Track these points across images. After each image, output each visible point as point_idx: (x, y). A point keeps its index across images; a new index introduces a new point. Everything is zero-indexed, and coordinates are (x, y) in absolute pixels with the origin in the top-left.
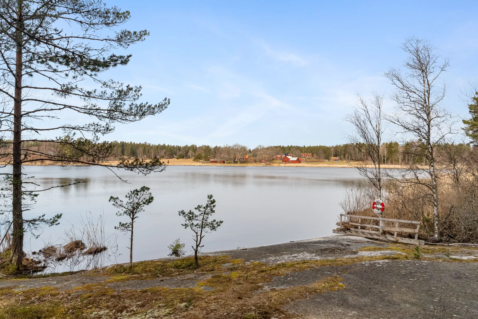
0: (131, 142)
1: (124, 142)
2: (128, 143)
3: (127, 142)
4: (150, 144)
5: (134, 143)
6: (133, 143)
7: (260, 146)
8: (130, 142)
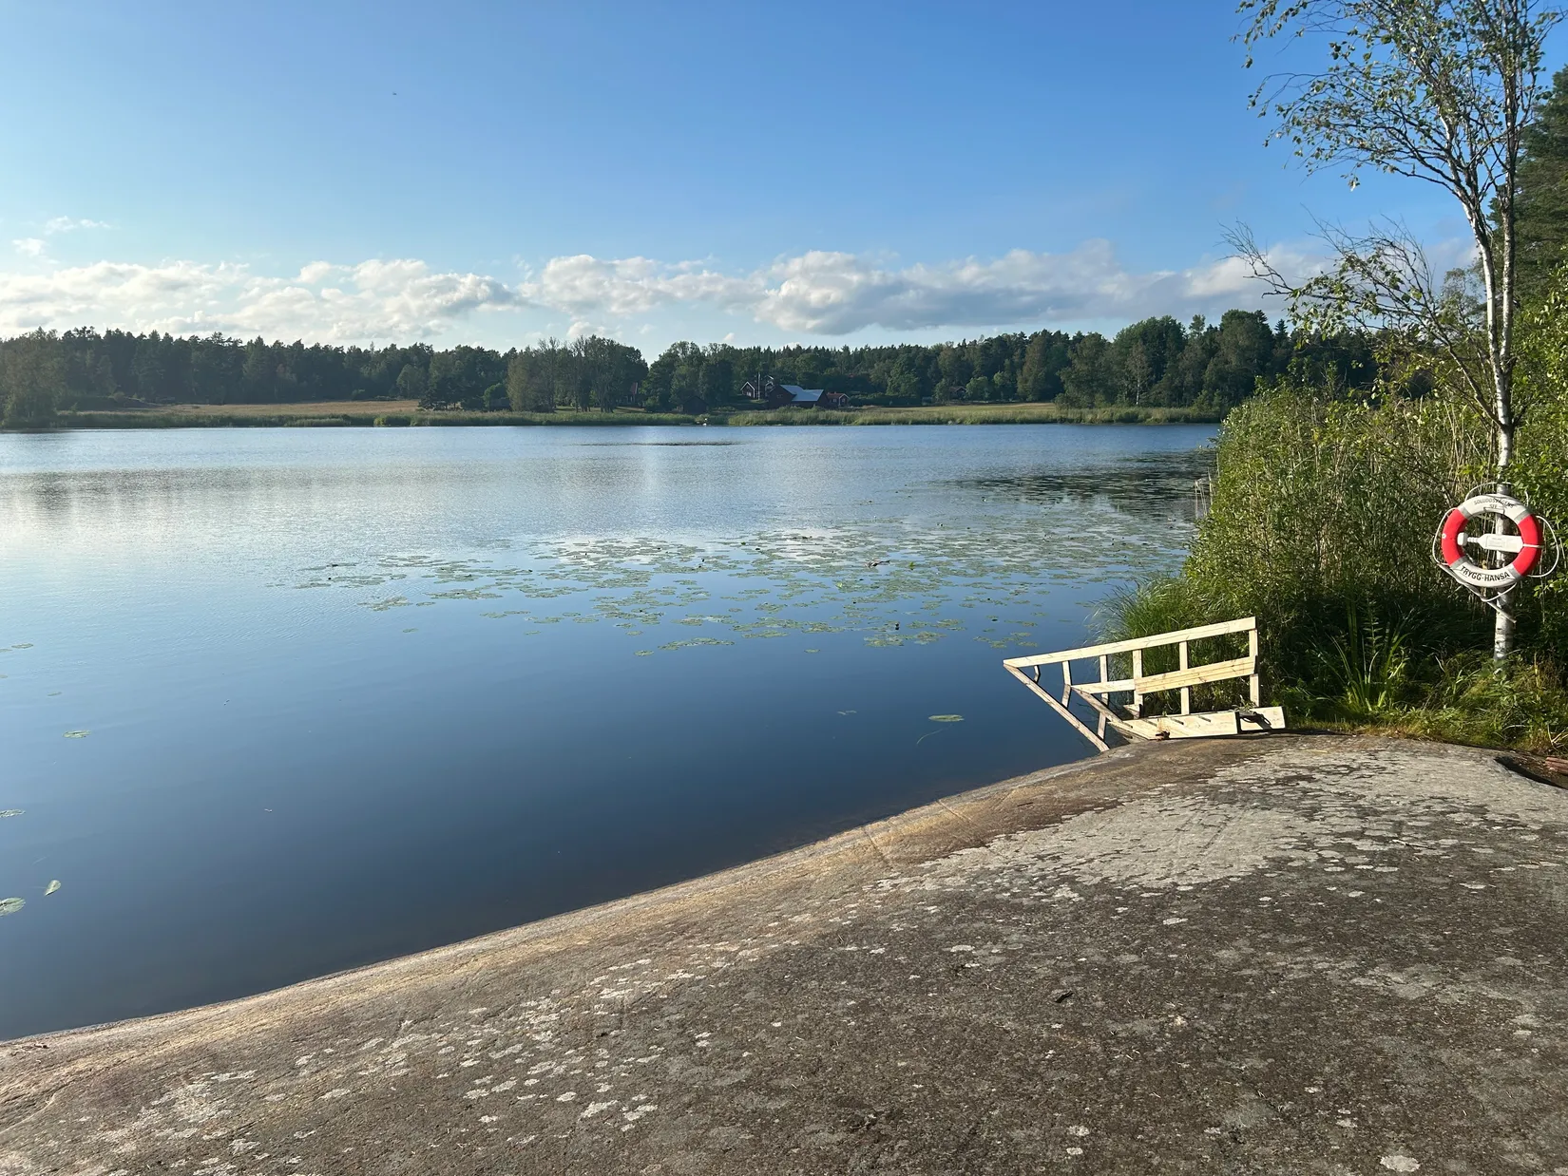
0: (154, 335)
1: (124, 331)
2: (142, 336)
3: (136, 335)
4: (236, 342)
5: (168, 338)
6: (162, 336)
7: (683, 345)
8: (147, 334)
